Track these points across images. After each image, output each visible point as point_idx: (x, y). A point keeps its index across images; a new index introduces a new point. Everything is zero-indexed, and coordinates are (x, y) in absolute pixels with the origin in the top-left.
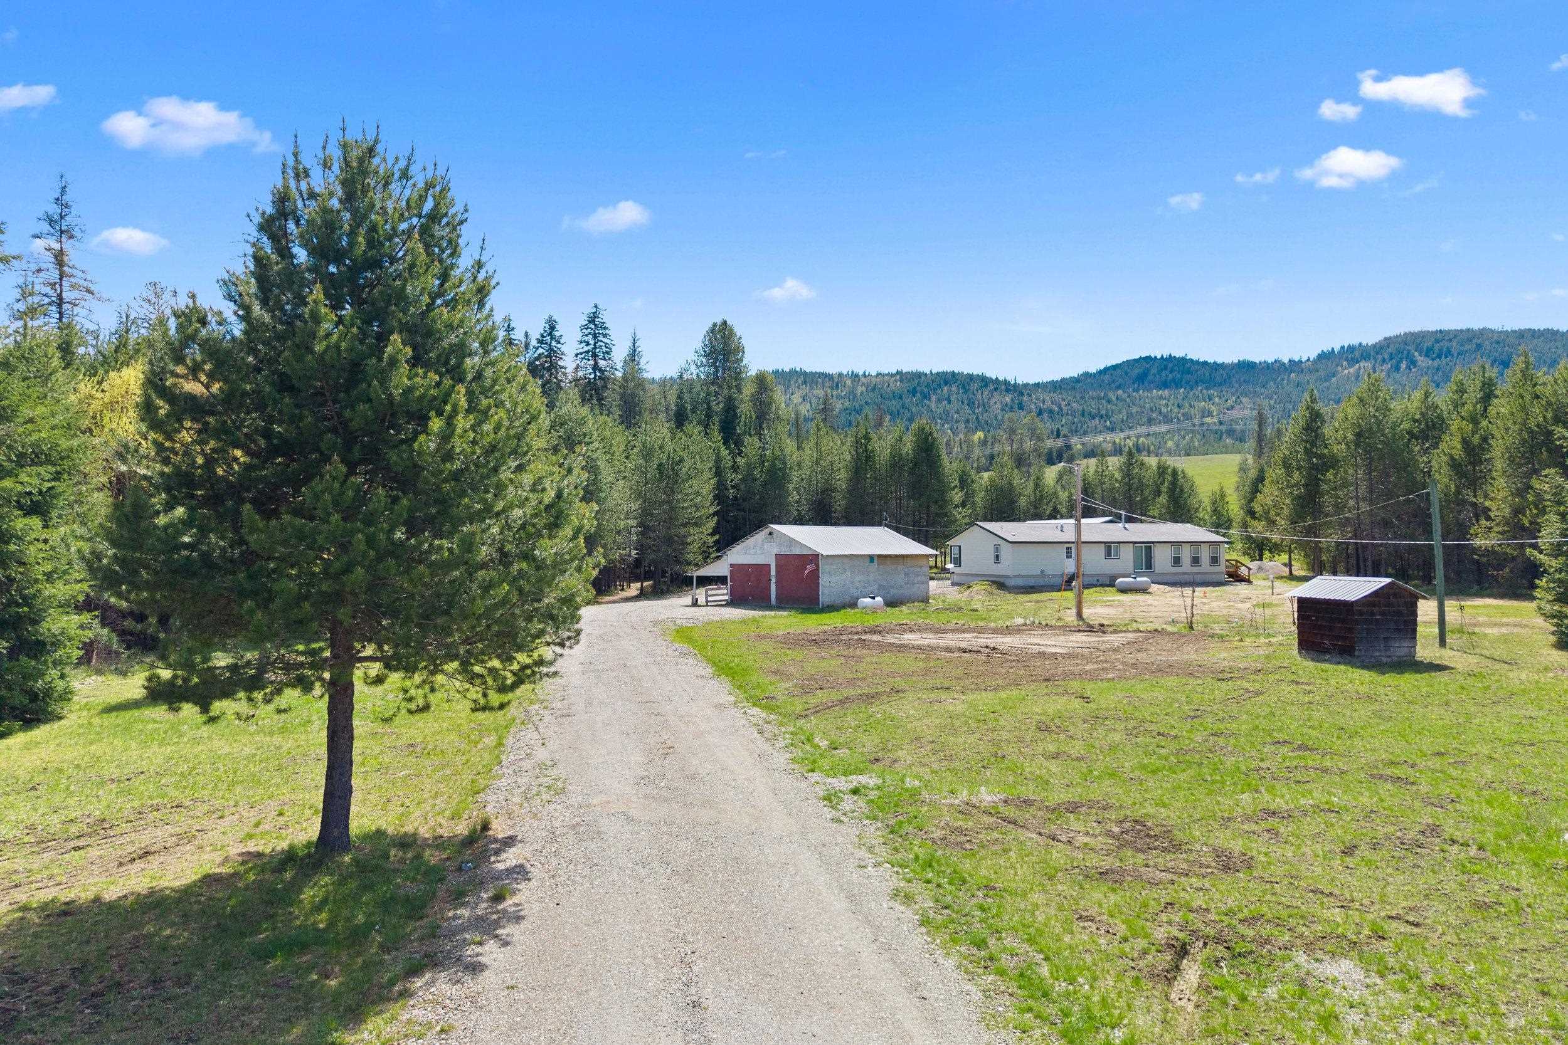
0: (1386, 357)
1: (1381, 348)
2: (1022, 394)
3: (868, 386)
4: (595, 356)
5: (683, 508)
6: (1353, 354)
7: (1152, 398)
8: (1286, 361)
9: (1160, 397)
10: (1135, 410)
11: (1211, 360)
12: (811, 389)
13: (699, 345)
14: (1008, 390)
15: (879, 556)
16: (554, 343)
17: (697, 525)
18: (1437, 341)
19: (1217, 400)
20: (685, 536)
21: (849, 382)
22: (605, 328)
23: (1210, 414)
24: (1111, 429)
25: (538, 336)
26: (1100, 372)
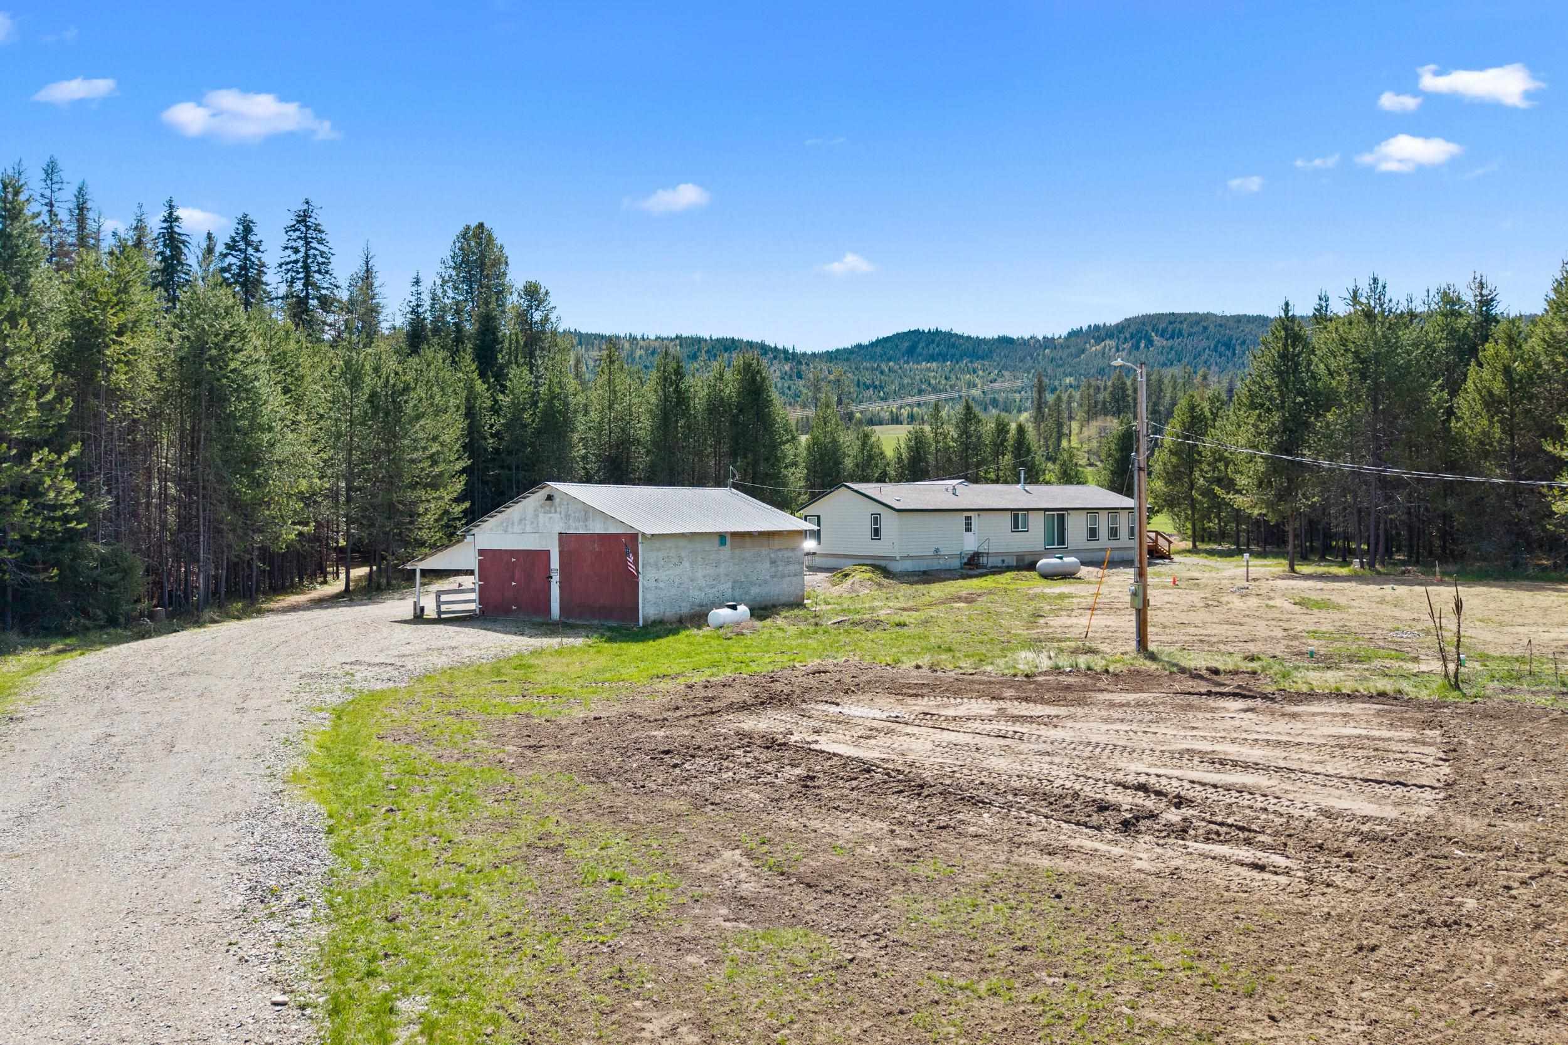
0: (1128, 336)
1: (1123, 327)
2: (801, 363)
3: (647, 349)
4: (306, 267)
5: (412, 461)
6: (1098, 333)
7: (922, 370)
8: (1040, 338)
9: (929, 370)
10: (906, 382)
11: (974, 335)
12: (587, 350)
13: (447, 253)
14: (787, 359)
15: (734, 535)
16: (250, 251)
17: (435, 487)
18: (1171, 323)
19: (980, 373)
20: (414, 503)
21: (627, 345)
22: (321, 231)
23: (975, 386)
24: (884, 399)
25: (228, 241)
26: (873, 344)
